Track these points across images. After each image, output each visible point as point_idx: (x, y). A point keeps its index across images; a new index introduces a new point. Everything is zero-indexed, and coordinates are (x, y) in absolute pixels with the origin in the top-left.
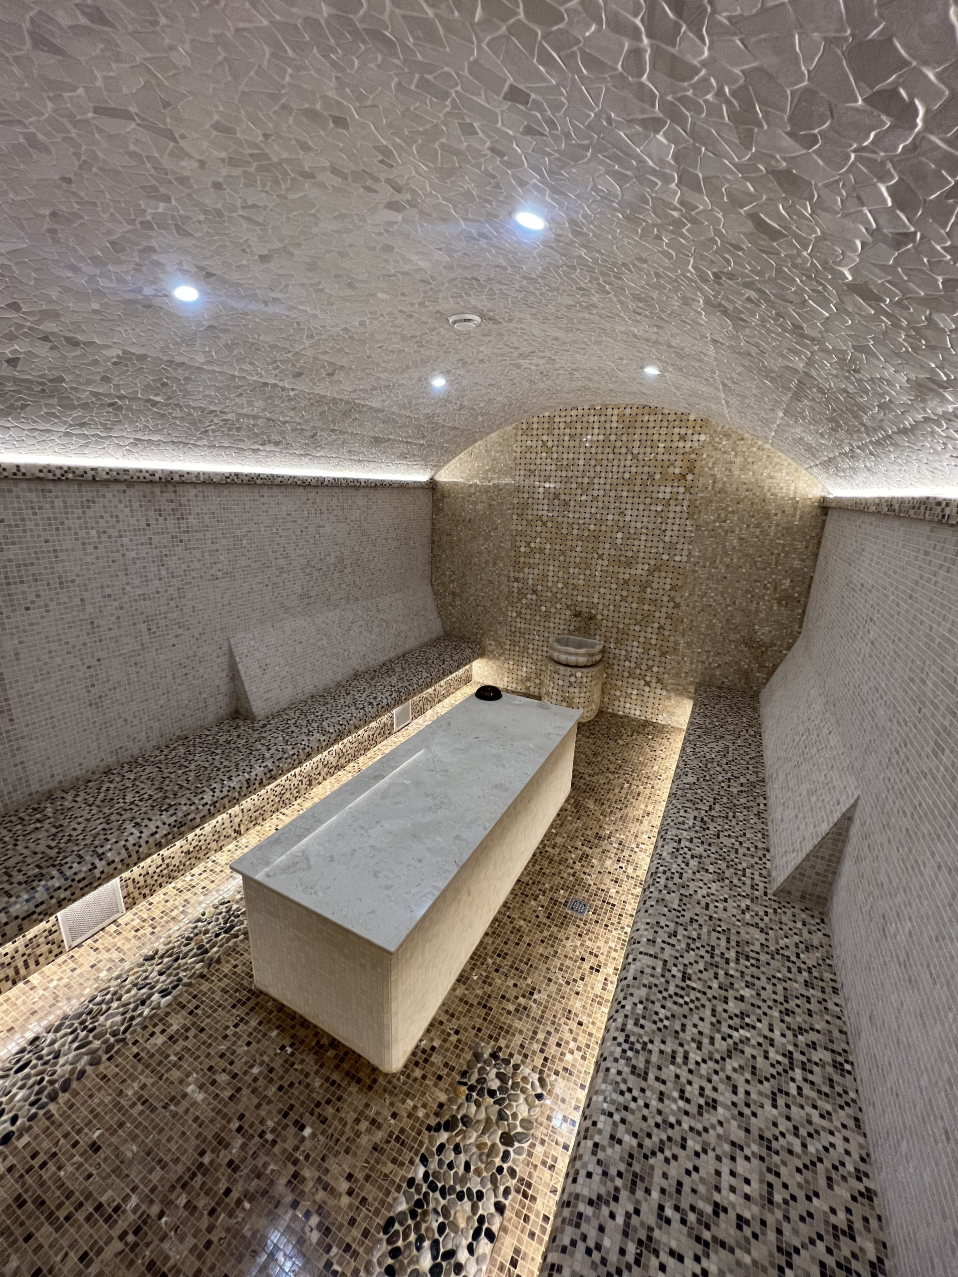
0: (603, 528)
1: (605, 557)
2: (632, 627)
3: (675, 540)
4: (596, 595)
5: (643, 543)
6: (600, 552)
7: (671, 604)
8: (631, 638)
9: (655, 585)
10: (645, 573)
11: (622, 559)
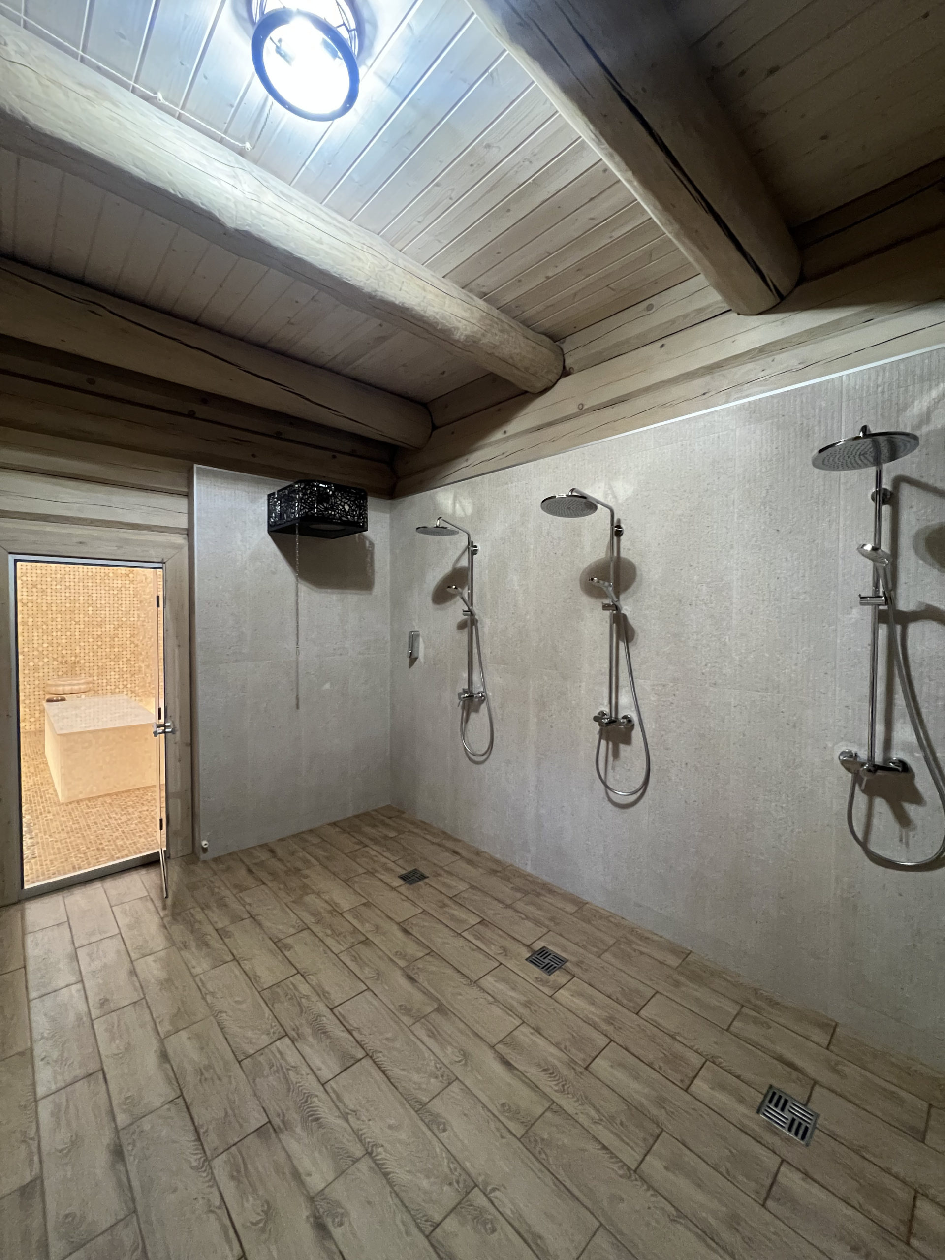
0: (77, 605)
1: (81, 622)
2: (108, 664)
3: (128, 609)
4: (78, 648)
5: (107, 613)
6: (77, 619)
7: (133, 645)
8: (108, 671)
9: (120, 636)
10: (112, 630)
11: (95, 623)
